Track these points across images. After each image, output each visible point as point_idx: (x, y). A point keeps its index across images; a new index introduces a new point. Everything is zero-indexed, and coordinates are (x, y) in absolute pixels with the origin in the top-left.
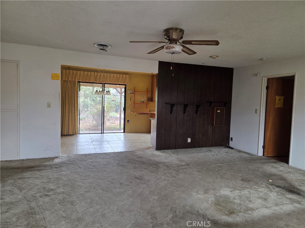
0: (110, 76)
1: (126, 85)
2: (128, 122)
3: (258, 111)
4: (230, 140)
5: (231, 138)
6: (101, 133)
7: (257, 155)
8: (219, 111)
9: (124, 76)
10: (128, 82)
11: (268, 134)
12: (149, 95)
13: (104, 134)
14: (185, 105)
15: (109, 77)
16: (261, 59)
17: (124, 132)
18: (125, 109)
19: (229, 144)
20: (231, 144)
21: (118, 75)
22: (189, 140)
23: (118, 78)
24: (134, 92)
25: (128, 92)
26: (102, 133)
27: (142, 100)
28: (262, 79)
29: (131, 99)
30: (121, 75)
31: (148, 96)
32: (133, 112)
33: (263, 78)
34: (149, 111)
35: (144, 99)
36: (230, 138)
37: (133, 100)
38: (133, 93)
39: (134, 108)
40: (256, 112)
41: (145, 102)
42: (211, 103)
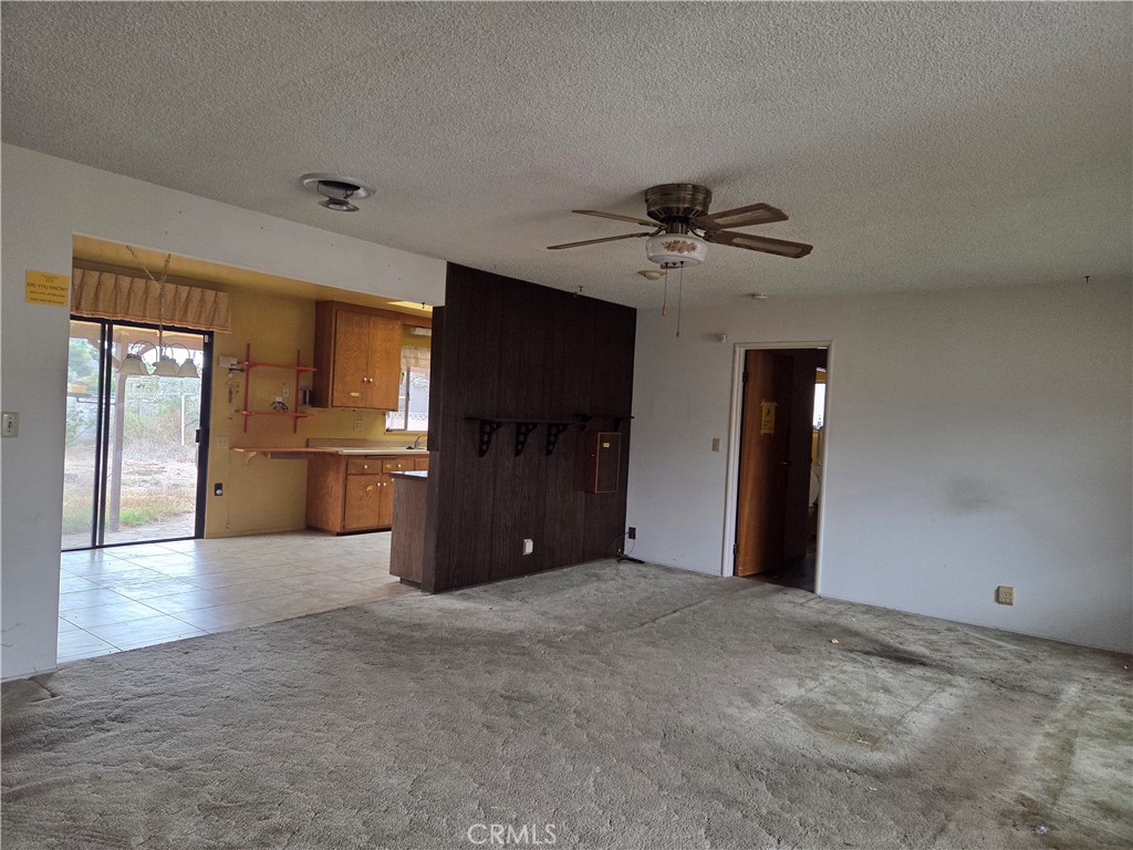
0: (146, 292)
1: (210, 334)
2: (218, 492)
3: (722, 446)
4: (627, 536)
5: (630, 529)
6: (89, 544)
7: (719, 574)
8: (606, 445)
9: (210, 294)
10: (227, 321)
11: (746, 511)
12: (307, 381)
13: (105, 550)
14: (519, 425)
15: (140, 293)
16: (753, 295)
17: (199, 534)
18: (203, 437)
19: (623, 550)
20: (630, 547)
21: (184, 290)
22: (529, 547)
23: (183, 300)
24: (247, 365)
25: (222, 365)
26: (94, 547)
27: (279, 399)
28: (735, 352)
29: (231, 393)
30: (197, 292)
31: (302, 384)
32: (248, 449)
33: (738, 349)
34: (304, 443)
35: (286, 394)
36: (627, 530)
37: (239, 398)
38: (242, 370)
39: (245, 430)
40: (715, 447)
41: (291, 405)
42: (585, 418)
